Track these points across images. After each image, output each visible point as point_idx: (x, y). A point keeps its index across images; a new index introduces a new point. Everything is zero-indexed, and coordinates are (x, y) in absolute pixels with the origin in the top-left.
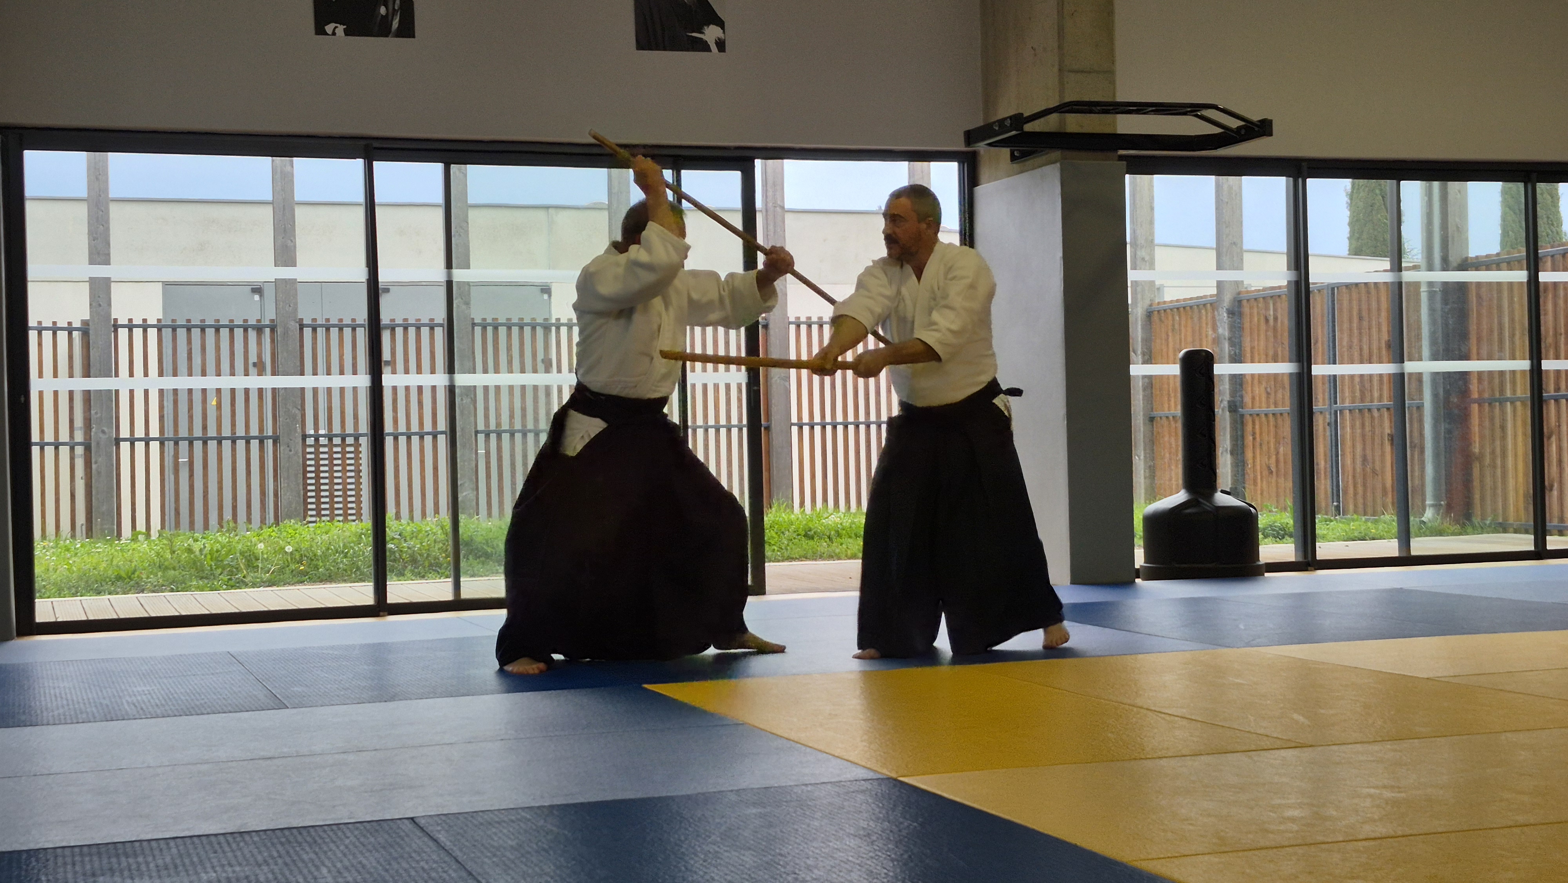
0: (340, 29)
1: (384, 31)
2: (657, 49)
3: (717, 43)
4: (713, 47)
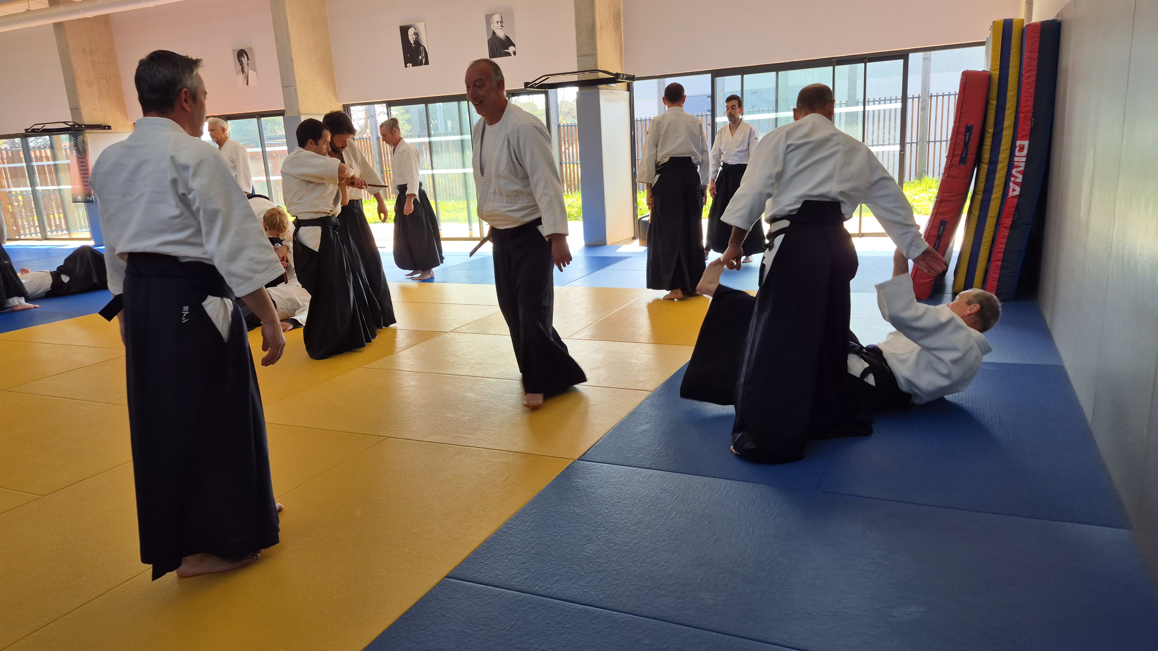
0: (411, 64)
1: (421, 64)
2: (496, 57)
3: (513, 53)
4: (512, 54)
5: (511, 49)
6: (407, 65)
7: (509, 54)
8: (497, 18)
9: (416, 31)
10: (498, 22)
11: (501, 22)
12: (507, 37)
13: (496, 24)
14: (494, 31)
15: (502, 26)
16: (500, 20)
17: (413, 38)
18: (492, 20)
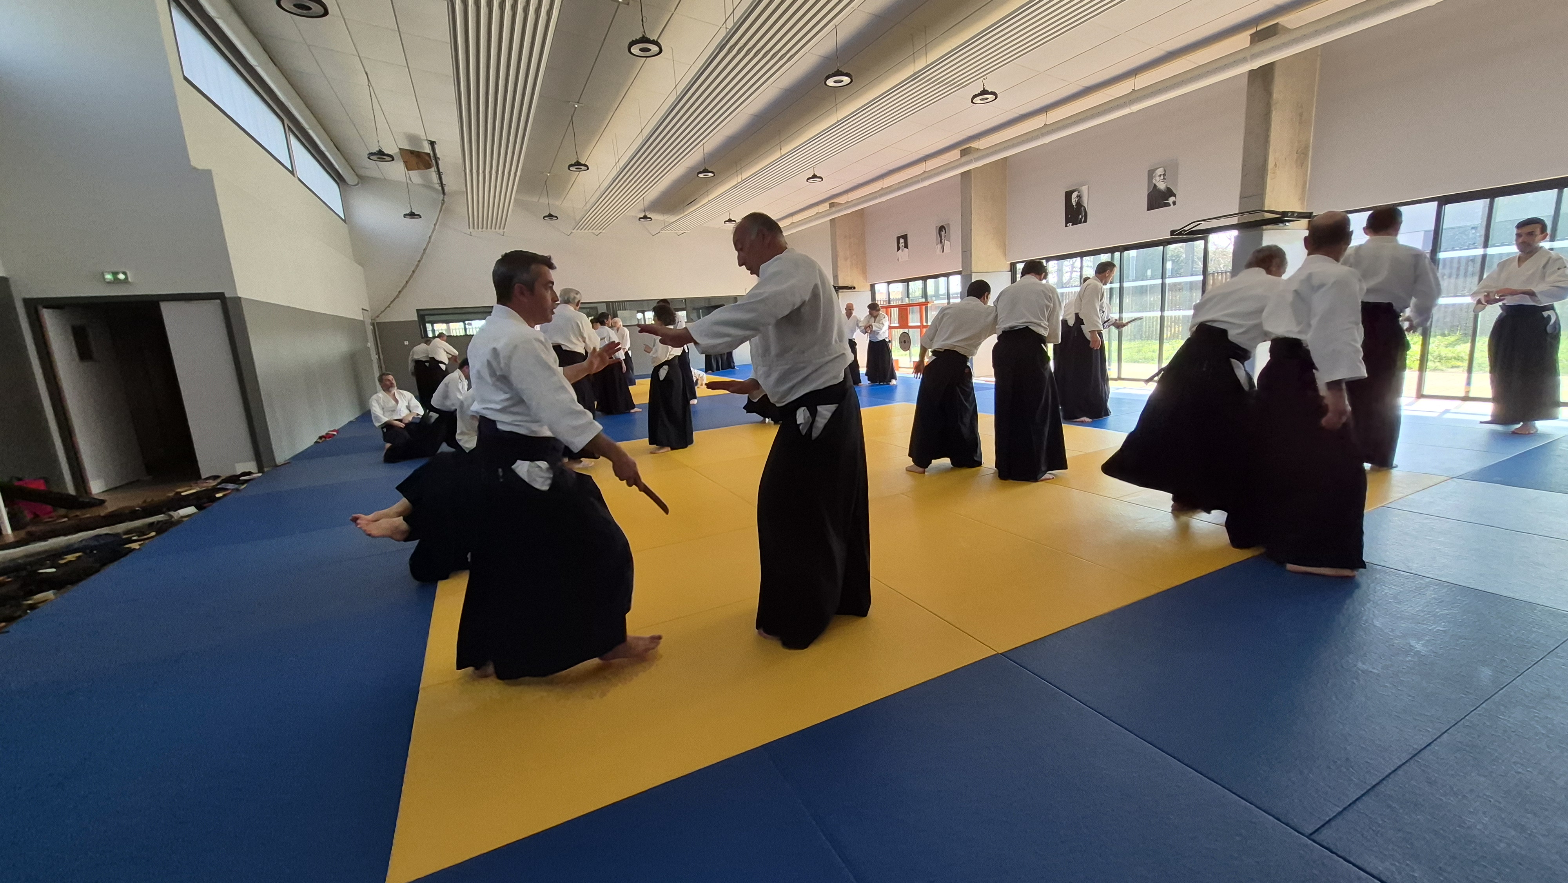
1: (1080, 223)
2: (1154, 209)
3: (1173, 203)
5: (1171, 200)
6: (1068, 225)
7: (1168, 204)
8: (1160, 171)
9: (1079, 194)
10: (1160, 176)
12: (1168, 189)
13: (1158, 178)
14: (1155, 185)
15: (1164, 179)
16: (1163, 173)
17: (1075, 201)
18: (1154, 175)
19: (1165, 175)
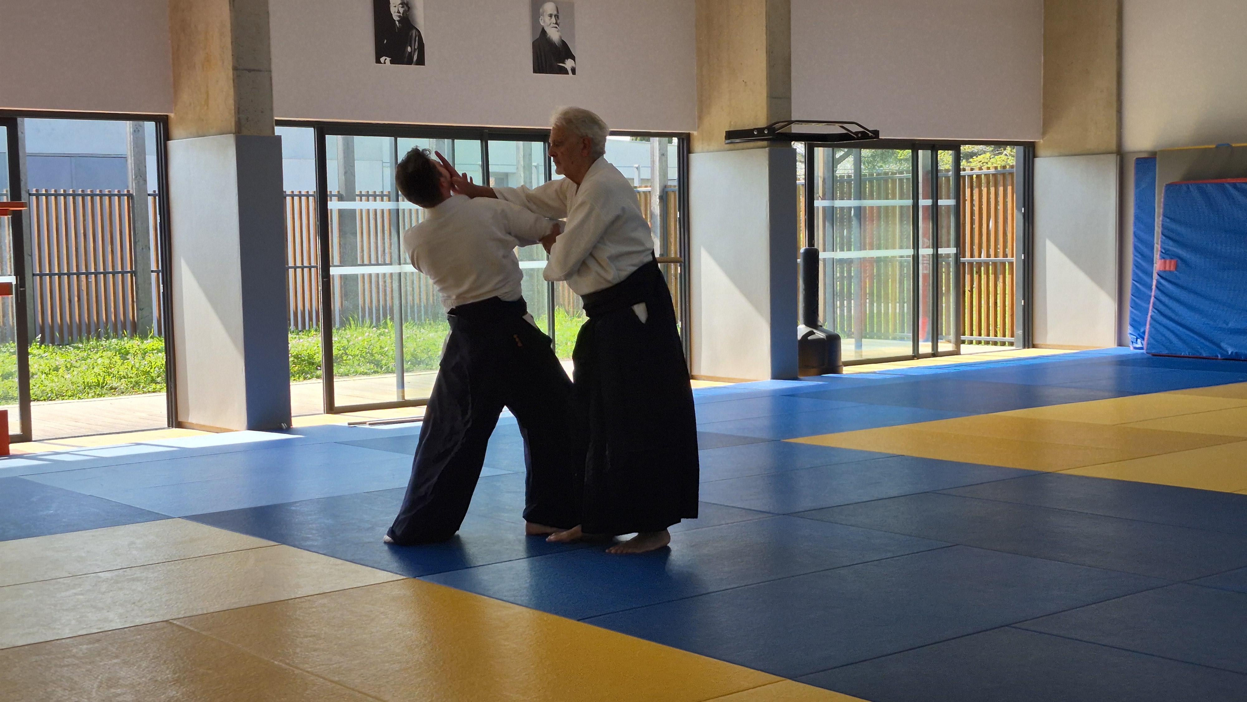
2: (543, 72)
3: (571, 70)
4: (570, 72)
5: (569, 64)
6: (382, 60)
7: (564, 71)
8: (549, 8)
10: (551, 16)
11: (557, 17)
12: (564, 43)
13: (547, 19)
14: (543, 29)
15: (556, 23)
16: (555, 13)
17: (399, 12)
18: (541, 10)
19: (558, 17)
